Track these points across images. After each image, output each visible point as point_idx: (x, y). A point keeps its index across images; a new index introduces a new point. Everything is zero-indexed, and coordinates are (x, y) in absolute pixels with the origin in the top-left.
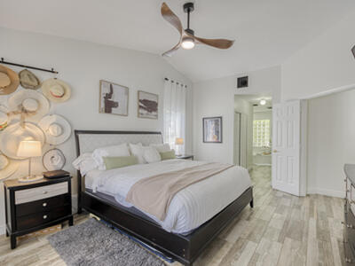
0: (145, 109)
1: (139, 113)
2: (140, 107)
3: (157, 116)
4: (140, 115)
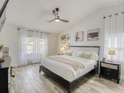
0: (90, 37)
1: (87, 39)
2: (88, 37)
3: (98, 39)
4: (88, 40)
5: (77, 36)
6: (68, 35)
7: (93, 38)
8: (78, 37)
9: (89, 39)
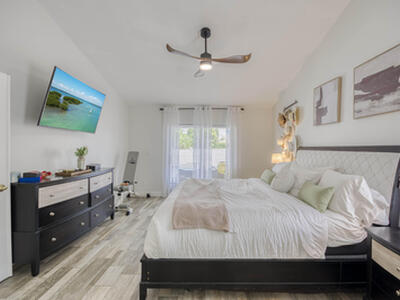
2: (356, 98)
5: (319, 103)
6: (296, 102)
7: (376, 103)
8: (324, 105)
9: (360, 111)
